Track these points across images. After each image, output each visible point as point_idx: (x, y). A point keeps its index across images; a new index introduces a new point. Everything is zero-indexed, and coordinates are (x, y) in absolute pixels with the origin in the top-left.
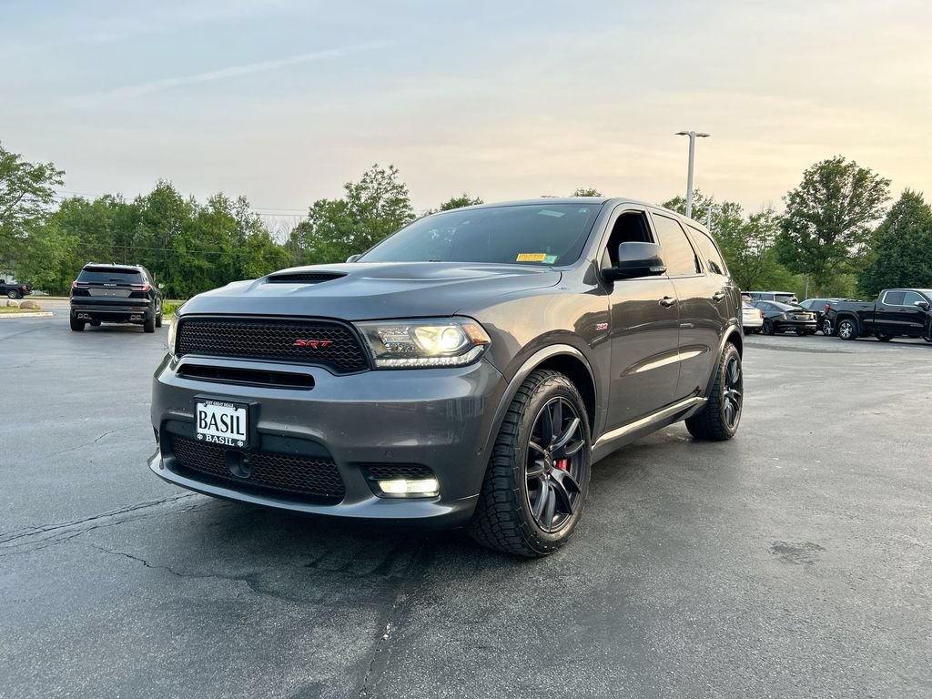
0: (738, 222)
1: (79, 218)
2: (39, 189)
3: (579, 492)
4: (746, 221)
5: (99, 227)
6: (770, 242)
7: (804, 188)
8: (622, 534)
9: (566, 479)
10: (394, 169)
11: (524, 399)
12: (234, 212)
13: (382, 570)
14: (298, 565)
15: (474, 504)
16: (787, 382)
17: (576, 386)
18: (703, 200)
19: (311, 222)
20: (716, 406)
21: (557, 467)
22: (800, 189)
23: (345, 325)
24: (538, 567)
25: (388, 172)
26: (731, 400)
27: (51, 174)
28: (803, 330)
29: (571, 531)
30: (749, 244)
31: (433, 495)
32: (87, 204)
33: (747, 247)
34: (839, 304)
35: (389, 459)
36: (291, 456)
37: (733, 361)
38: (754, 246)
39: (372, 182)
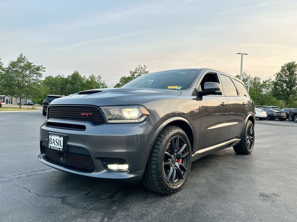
0: (259, 83)
1: (50, 82)
2: (38, 73)
3: (186, 171)
4: (262, 83)
5: (56, 85)
6: (270, 90)
7: (281, 72)
8: (202, 187)
9: (181, 166)
10: (145, 67)
11: (163, 136)
12: (97, 80)
13: (110, 197)
14: (81, 194)
15: (142, 174)
16: (274, 136)
17: (186, 132)
18: (247, 76)
19: (120, 83)
20: (244, 142)
21: (178, 161)
22: (280, 72)
23: (97, 108)
24: (168, 198)
25: (143, 67)
26: (250, 140)
27: (42, 69)
28: (281, 119)
29: (183, 185)
30: (263, 90)
31: (126, 170)
32: (53, 78)
33: (262, 91)
34: (294, 110)
35: (110, 156)
36: (78, 154)
37: (250, 126)
38: (264, 91)
39: (138, 71)
